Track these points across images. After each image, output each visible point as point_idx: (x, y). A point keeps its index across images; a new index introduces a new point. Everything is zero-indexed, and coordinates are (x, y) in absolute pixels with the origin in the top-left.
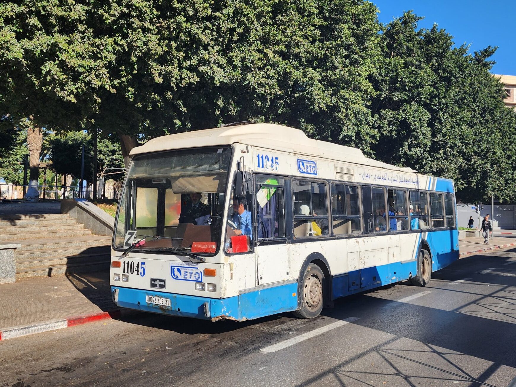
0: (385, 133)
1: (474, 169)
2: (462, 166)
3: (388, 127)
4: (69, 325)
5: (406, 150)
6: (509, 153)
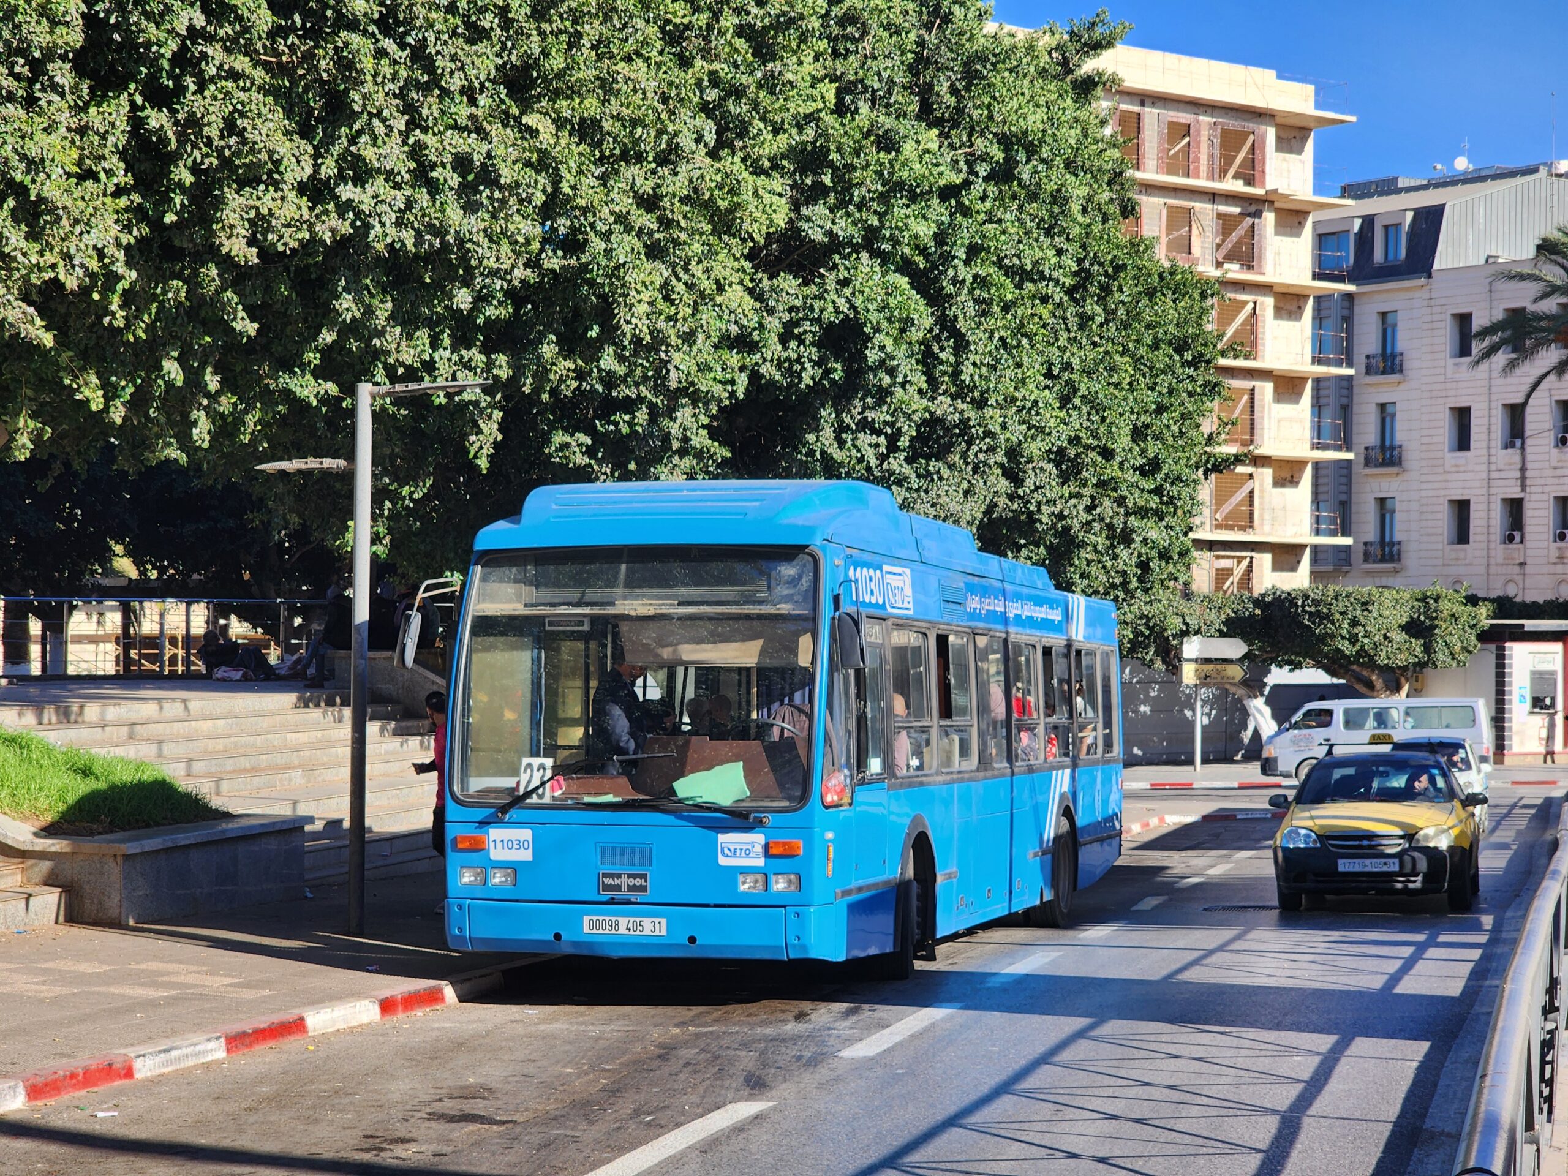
0: (768, 370)
1: (1030, 514)
2: (996, 505)
3: (779, 347)
4: (229, 1051)
5: (827, 443)
6: (1153, 448)
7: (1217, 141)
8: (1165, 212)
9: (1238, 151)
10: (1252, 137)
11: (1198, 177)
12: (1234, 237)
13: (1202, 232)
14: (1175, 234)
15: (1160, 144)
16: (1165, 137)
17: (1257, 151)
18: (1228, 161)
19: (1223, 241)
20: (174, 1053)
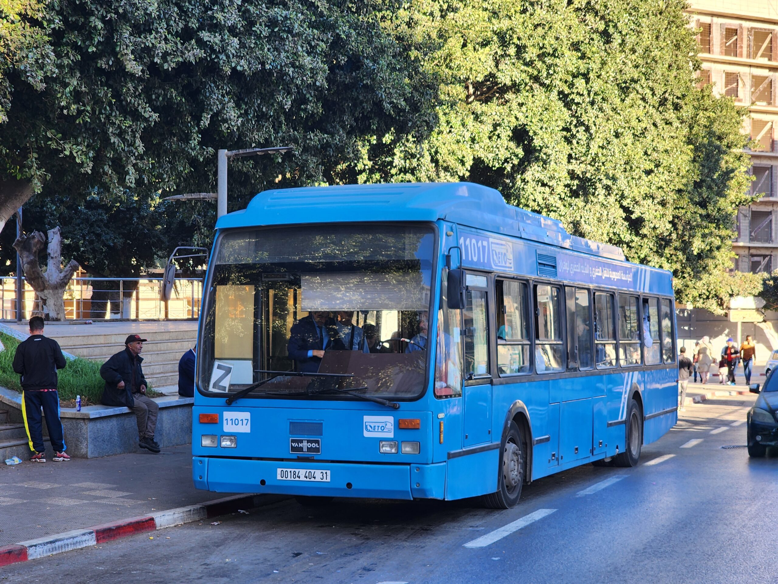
7: (752, 38)
8: (724, 75)
9: (763, 43)
10: (770, 35)
11: (741, 56)
12: (761, 87)
13: (744, 85)
14: (730, 87)
15: (722, 40)
16: (724, 36)
17: (773, 43)
18: (758, 48)
19: (755, 90)
20: (57, 544)
